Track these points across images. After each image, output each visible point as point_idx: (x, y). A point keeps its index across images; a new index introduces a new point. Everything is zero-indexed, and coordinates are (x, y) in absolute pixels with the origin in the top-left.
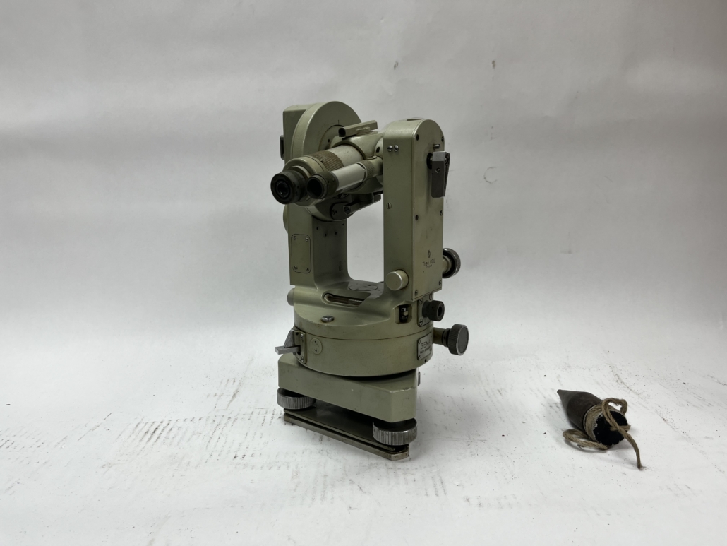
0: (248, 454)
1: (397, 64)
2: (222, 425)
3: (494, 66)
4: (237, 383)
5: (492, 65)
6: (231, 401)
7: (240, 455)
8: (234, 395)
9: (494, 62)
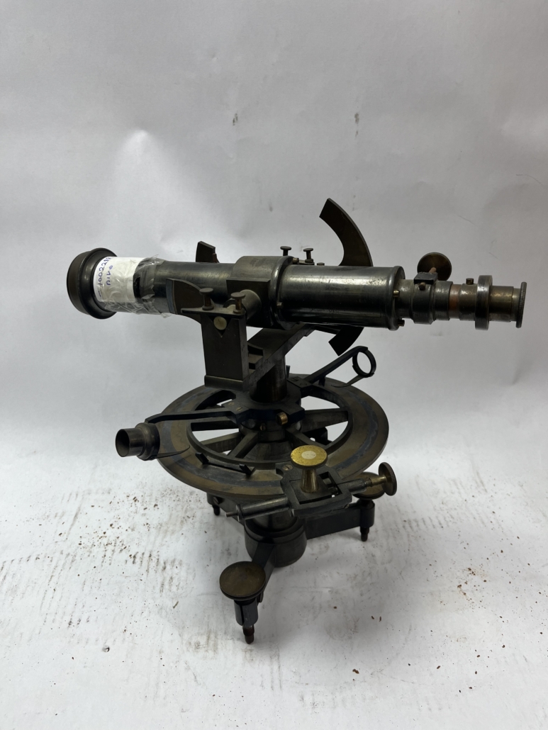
0: (84, 620)
1: (237, 118)
2: (59, 568)
3: (357, 121)
4: (80, 498)
5: (355, 119)
6: (72, 525)
7: (75, 622)
8: (76, 516)
9: (356, 116)
